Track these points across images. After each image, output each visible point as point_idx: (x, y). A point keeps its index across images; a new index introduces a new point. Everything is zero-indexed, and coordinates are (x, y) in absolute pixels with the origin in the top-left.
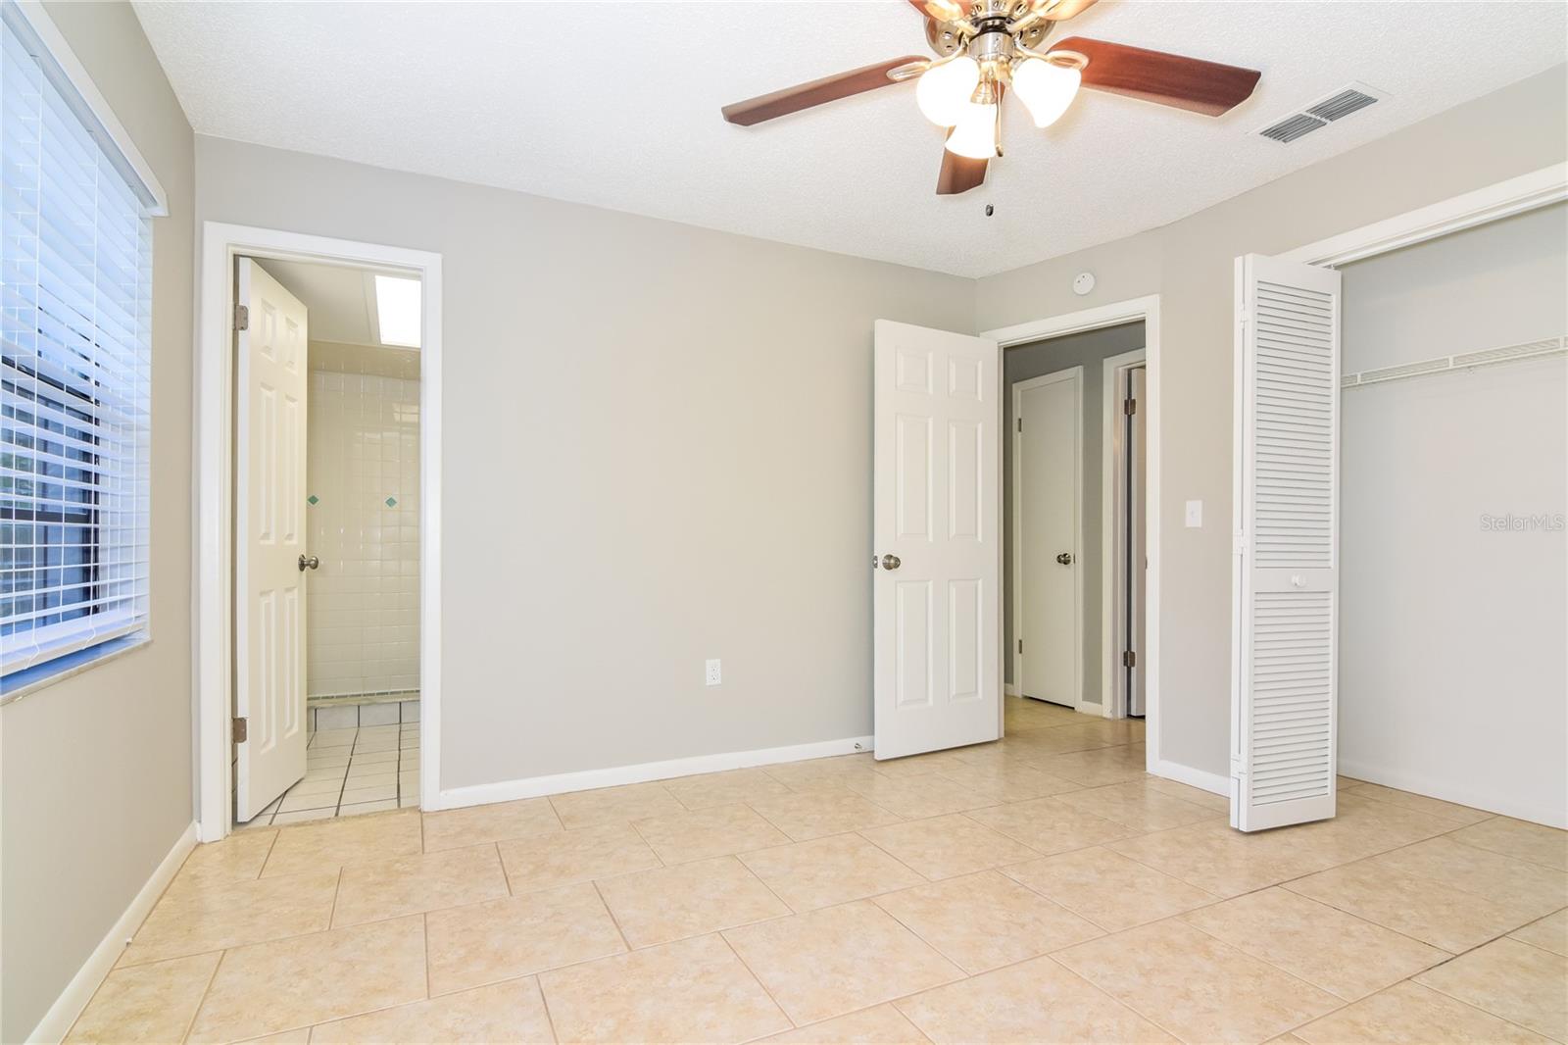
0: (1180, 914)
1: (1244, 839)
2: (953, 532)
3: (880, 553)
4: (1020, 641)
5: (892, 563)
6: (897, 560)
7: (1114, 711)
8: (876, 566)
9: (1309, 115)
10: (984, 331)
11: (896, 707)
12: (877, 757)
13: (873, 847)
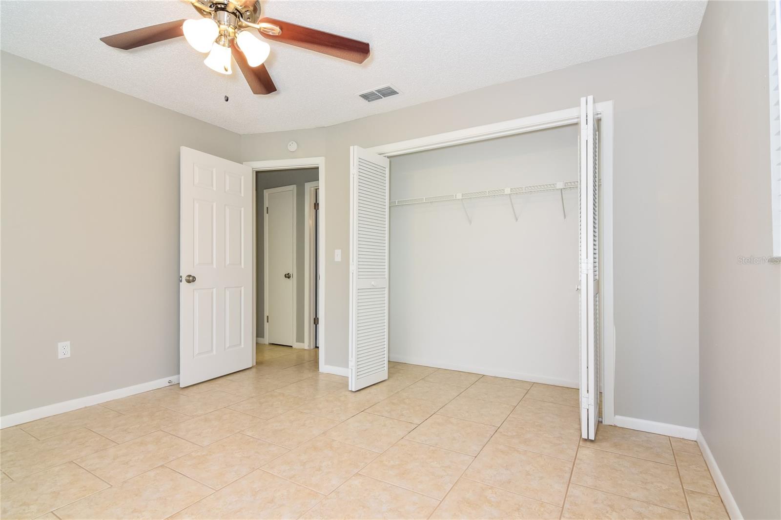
0: (323, 433)
1: (353, 394)
2: (228, 262)
3: (184, 274)
4: (268, 317)
5: (191, 279)
6: (194, 277)
7: (309, 346)
8: (181, 281)
9: (375, 92)
10: (244, 161)
11: (194, 357)
12: (181, 386)
13: (171, 436)
